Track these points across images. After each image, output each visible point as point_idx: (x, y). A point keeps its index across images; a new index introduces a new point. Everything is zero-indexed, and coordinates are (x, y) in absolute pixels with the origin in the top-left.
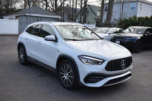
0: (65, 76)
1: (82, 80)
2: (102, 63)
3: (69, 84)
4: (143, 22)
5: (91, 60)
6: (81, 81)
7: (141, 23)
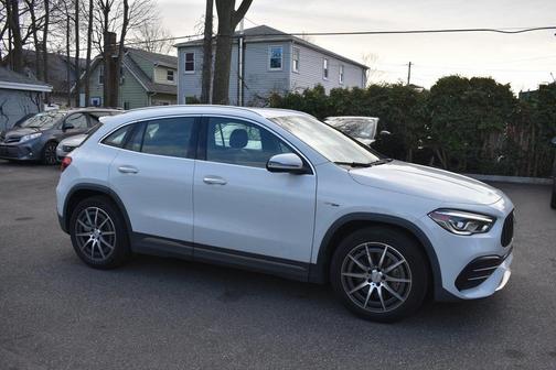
0: (370, 281)
1: (448, 282)
2: (491, 225)
3: (387, 306)
4: (348, 103)
5: (465, 221)
6: (444, 287)
7: (344, 108)
